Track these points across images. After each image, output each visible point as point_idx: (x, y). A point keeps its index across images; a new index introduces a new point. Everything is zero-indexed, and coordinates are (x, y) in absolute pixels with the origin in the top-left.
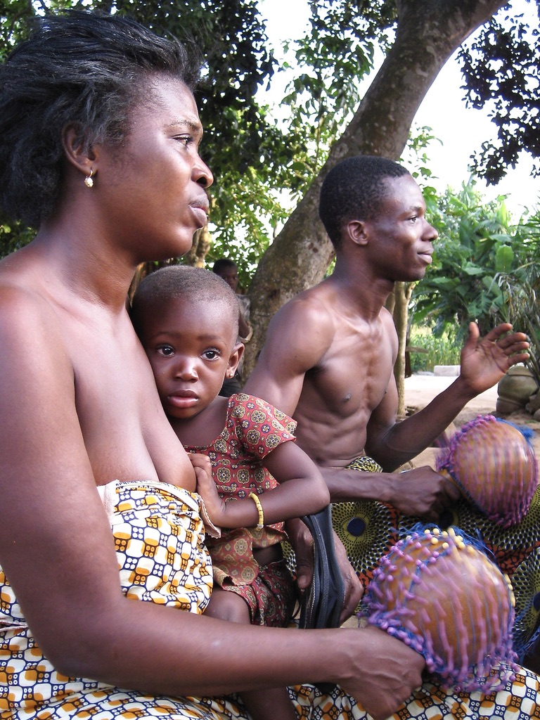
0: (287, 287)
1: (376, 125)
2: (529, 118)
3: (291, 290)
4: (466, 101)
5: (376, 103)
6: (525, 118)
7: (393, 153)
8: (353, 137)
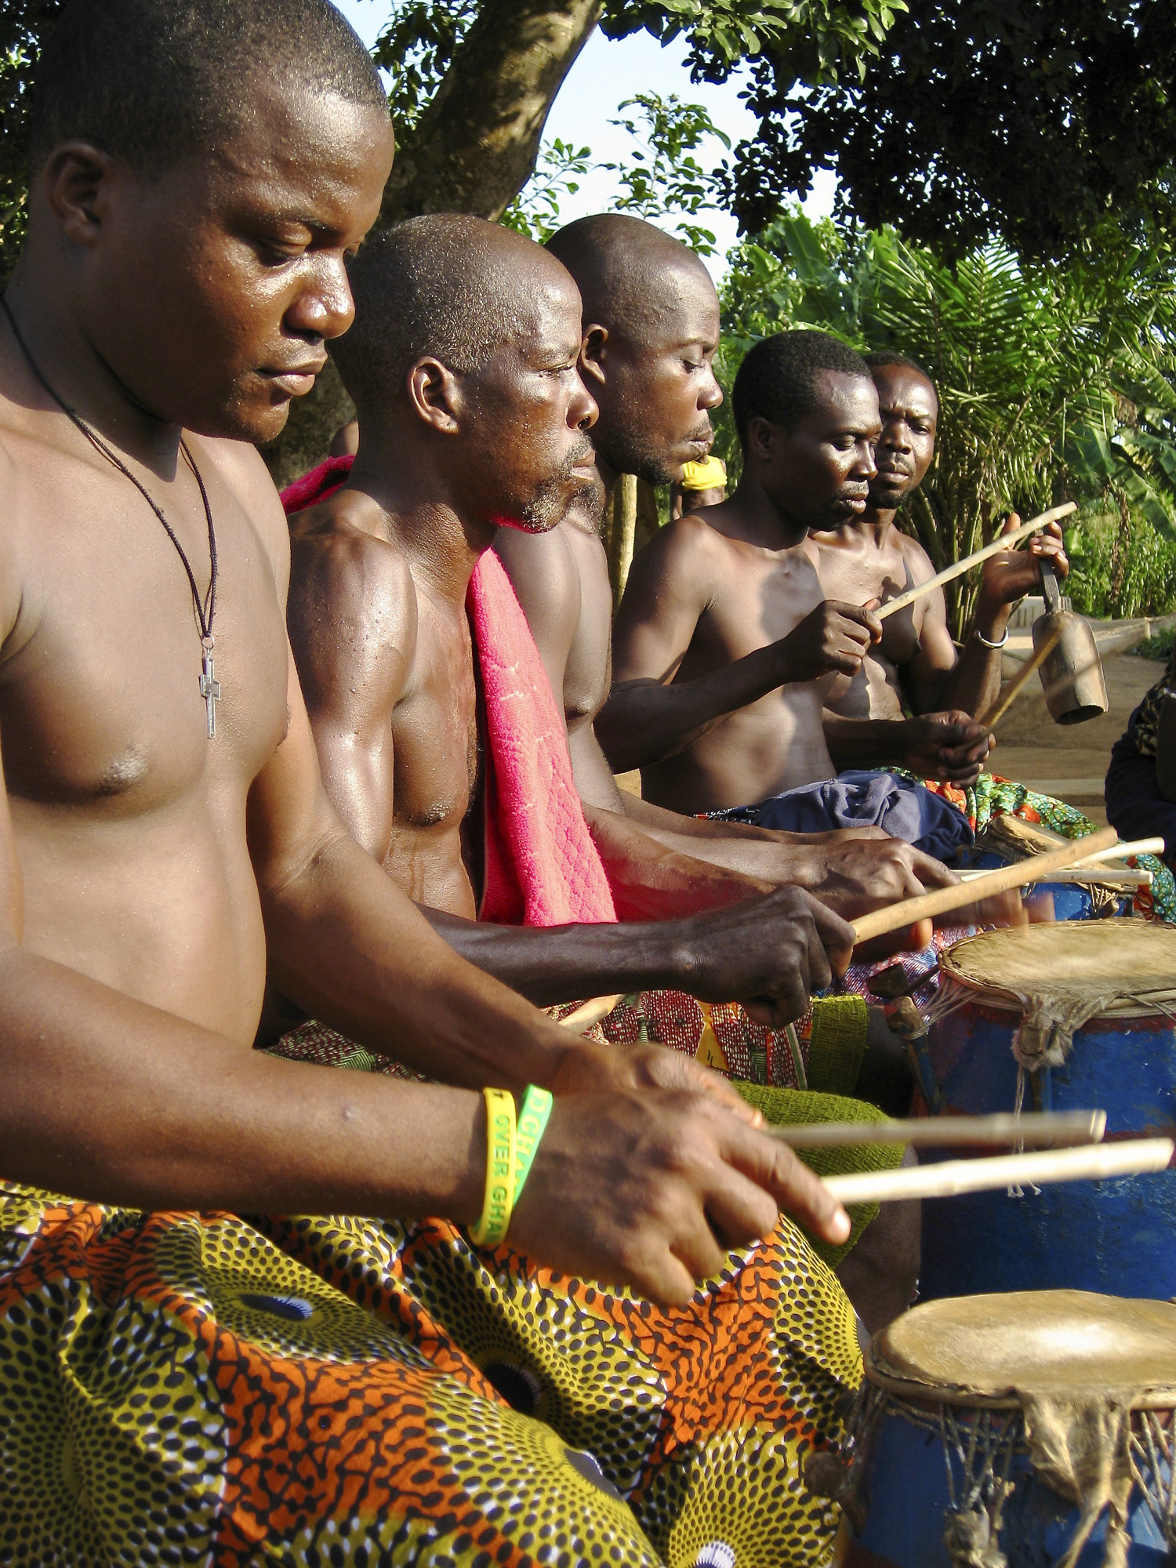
0: (294, 442)
1: (470, 123)
2: (823, 100)
3: (302, 449)
4: (691, 67)
5: (471, 81)
6: (813, 99)
7: (506, 179)
8: (426, 148)
